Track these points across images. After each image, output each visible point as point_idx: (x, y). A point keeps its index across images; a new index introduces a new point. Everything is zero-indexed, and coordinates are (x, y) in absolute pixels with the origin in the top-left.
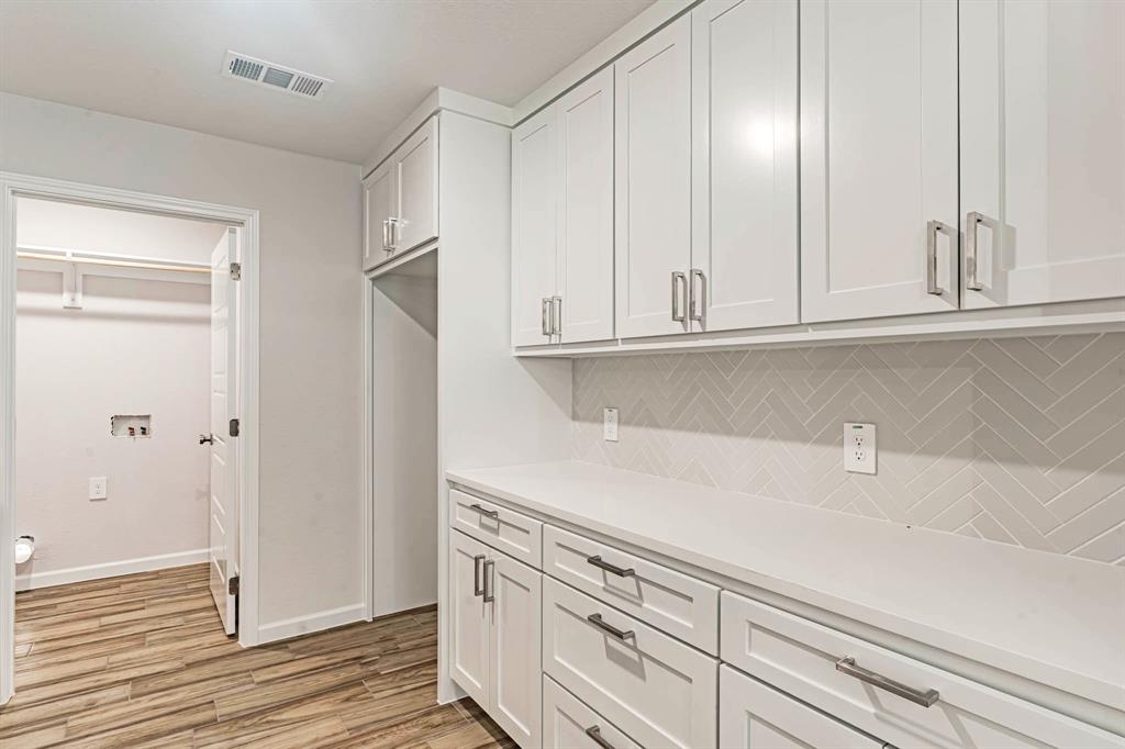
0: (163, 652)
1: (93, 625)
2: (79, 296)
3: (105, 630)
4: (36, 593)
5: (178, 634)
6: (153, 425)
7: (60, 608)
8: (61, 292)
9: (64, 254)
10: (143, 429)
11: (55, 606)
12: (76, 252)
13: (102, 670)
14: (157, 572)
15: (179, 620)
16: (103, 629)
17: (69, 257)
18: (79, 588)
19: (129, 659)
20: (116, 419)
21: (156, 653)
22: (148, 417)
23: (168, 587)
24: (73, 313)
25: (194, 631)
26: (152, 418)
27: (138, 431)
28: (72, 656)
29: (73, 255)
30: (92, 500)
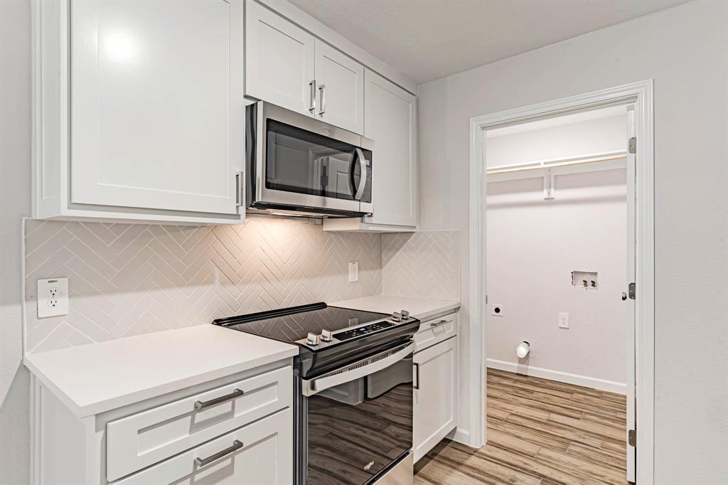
0: (574, 465)
1: (543, 416)
2: (552, 190)
3: (550, 425)
4: (529, 379)
5: (592, 455)
6: (598, 280)
7: (535, 395)
8: (542, 190)
9: (539, 164)
10: (593, 282)
11: (531, 392)
12: (546, 161)
13: (531, 456)
14: (601, 392)
15: (597, 442)
16: (548, 423)
17: (543, 166)
18: (551, 384)
19: (550, 457)
20: (574, 273)
21: (568, 463)
22: (596, 274)
23: (602, 408)
24: (549, 202)
25: (604, 460)
26: (599, 275)
27: (590, 283)
28: (524, 435)
29: (545, 163)
30: (561, 328)
